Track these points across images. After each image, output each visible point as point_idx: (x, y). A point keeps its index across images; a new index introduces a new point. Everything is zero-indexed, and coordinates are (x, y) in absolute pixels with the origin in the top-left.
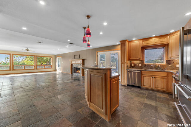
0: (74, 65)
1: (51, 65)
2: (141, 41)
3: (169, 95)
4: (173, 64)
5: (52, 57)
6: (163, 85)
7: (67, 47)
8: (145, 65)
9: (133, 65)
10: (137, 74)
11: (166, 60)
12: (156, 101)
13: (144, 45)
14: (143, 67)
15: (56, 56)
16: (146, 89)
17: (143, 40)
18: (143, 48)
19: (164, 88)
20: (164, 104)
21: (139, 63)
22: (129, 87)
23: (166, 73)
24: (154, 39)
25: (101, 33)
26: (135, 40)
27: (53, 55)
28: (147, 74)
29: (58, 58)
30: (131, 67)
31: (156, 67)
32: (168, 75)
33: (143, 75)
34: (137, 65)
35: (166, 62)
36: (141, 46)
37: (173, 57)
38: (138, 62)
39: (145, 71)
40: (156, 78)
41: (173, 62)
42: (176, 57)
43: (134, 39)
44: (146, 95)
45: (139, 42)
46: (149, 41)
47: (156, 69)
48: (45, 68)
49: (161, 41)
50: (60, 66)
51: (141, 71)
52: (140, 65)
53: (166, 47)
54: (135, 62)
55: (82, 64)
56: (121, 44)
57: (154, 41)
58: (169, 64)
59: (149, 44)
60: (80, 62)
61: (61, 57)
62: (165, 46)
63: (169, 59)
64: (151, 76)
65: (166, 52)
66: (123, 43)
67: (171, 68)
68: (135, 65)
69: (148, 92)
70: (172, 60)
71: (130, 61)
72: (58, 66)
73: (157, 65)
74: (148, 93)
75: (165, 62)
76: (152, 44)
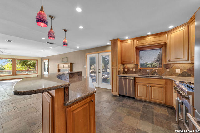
0: (61, 69)
1: (37, 69)
2: (135, 41)
3: (169, 109)
4: (171, 69)
5: (37, 60)
6: (161, 95)
7: (52, 48)
8: (140, 70)
9: (126, 70)
10: (132, 81)
11: (164, 64)
12: (153, 123)
13: (138, 45)
14: (138, 73)
15: (42, 59)
16: (141, 101)
17: (138, 39)
18: (138, 49)
19: (162, 100)
20: (163, 129)
21: (133, 68)
22: (121, 98)
23: (165, 80)
24: (149, 38)
25: (81, 27)
26: (128, 40)
27: (39, 58)
28: (142, 82)
29: (44, 61)
30: (125, 72)
31: (153, 73)
32: (166, 83)
33: (137, 83)
34: (131, 69)
35: (164, 66)
36: (135, 47)
37: (172, 61)
38: (132, 66)
39: (140, 78)
40: (152, 87)
41: (172, 66)
42: (176, 60)
43: (127, 38)
44: (140, 111)
45: (133, 42)
46: (144, 40)
47: (152, 75)
48: (27, 74)
49: (158, 40)
50: (47, 71)
51: (135, 78)
52: (134, 70)
53: (164, 48)
54: (129, 66)
55: (70, 69)
56: (112, 44)
57: (150, 40)
58: (167, 69)
59: (145, 44)
60: (68, 66)
61: (48, 60)
62: (162, 47)
63: (167, 63)
64: (146, 84)
65: (164, 55)
66: (114, 42)
67: (169, 73)
68: (129, 70)
69: (143, 105)
70: (171, 64)
71: (123, 65)
72: (45, 71)
73: (154, 70)
74: (143, 107)
75: (162, 65)
76: (148, 44)
